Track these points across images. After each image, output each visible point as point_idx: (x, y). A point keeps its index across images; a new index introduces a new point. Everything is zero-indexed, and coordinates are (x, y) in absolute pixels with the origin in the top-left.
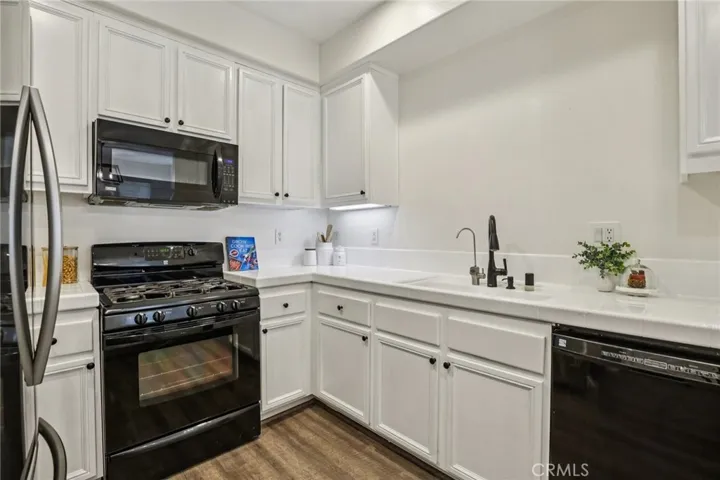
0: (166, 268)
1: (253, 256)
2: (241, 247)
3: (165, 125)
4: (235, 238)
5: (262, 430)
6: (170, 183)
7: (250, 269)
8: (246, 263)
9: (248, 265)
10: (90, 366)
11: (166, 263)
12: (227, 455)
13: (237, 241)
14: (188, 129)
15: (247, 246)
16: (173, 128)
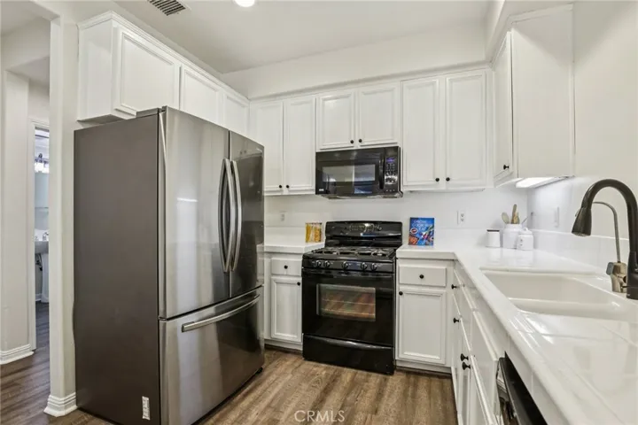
0: (362, 238)
1: (431, 234)
2: (421, 226)
3: (352, 145)
4: (417, 219)
5: (395, 372)
6: (351, 182)
7: (426, 244)
8: (423, 239)
9: (425, 241)
10: (299, 284)
11: (362, 234)
12: (365, 373)
13: (418, 221)
14: (366, 144)
15: (427, 225)
16: (357, 146)
